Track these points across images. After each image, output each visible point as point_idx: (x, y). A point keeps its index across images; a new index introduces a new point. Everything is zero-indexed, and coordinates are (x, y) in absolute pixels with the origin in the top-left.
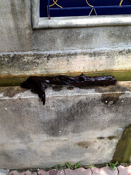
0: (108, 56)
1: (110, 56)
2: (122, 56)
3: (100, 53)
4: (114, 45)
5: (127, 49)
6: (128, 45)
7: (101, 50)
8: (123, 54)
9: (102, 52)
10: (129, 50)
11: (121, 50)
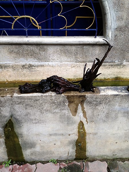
0: (13, 69)
1: (15, 68)
2: (25, 69)
3: (6, 66)
4: (16, 60)
5: (28, 63)
6: (28, 61)
7: (6, 64)
8: (26, 68)
9: (7, 65)
10: (30, 64)
11: (23, 65)
